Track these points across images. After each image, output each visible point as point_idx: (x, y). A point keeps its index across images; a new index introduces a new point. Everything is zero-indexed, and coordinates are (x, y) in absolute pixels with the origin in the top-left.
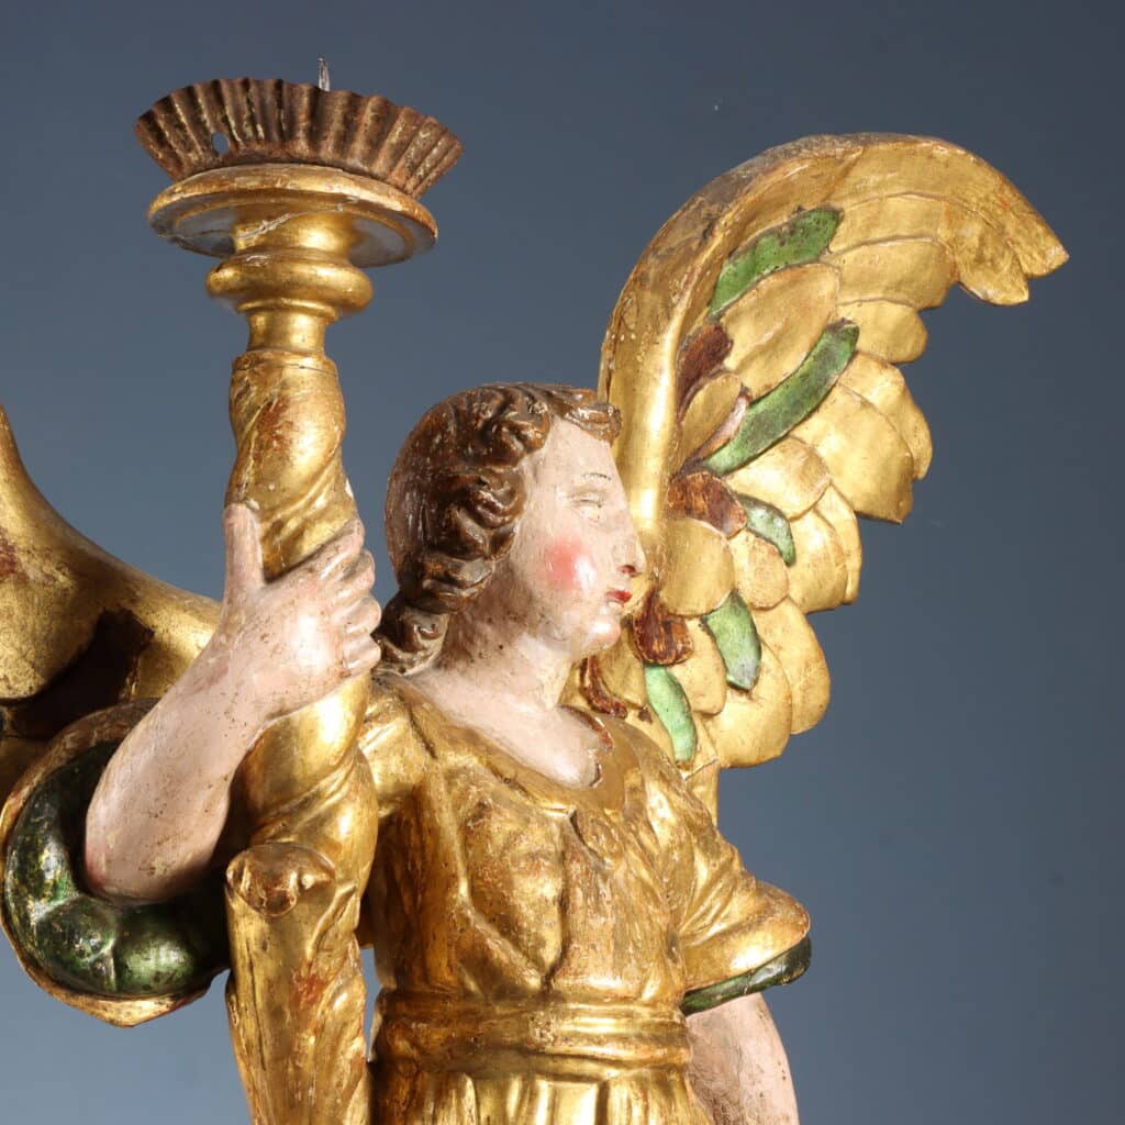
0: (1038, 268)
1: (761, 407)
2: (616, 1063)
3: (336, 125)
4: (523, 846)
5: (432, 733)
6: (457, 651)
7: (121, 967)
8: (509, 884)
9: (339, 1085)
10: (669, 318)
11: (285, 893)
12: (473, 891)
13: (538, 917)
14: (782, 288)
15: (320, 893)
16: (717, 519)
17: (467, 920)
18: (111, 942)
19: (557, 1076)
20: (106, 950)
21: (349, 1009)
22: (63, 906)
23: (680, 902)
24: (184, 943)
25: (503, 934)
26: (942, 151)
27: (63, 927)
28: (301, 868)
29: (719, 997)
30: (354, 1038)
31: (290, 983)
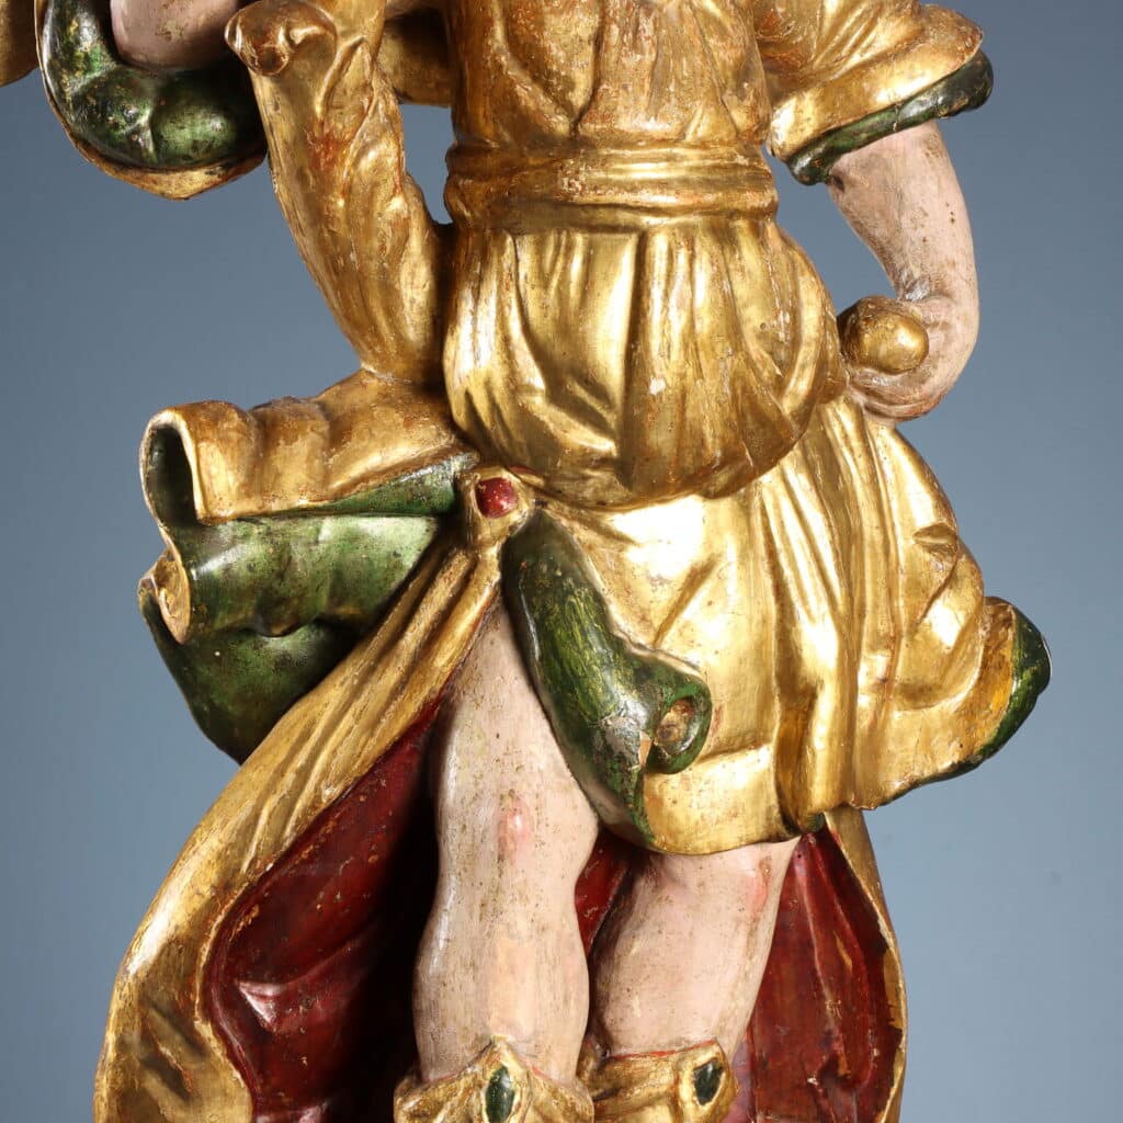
2: (655, 211)
7: (157, 138)
8: (541, 25)
9: (383, 248)
11: (274, 48)
12: (511, 37)
13: (569, 59)
15: (317, 50)
17: (501, 66)
18: (148, 112)
19: (592, 228)
20: (143, 120)
21: (378, 167)
22: (99, 78)
23: (805, 34)
24: (222, 109)
25: (535, 79)
27: (97, 99)
28: (289, 23)
29: (864, 136)
30: (391, 198)
31: (306, 143)
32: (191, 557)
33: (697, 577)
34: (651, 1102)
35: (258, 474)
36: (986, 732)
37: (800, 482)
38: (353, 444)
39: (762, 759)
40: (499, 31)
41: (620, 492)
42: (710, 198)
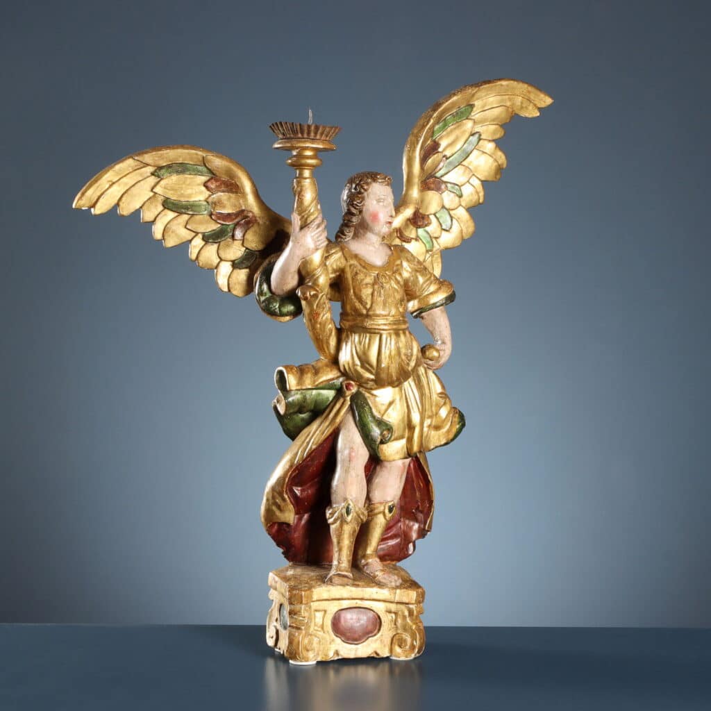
0: (543, 105)
1: (451, 159)
2: (383, 330)
3: (306, 131)
4: (365, 282)
5: (347, 256)
6: (356, 236)
7: (280, 310)
8: (361, 291)
10: (417, 144)
11: (307, 296)
12: (354, 292)
13: (366, 298)
14: (455, 129)
15: (315, 296)
16: (438, 189)
17: (352, 299)
18: (278, 305)
19: (371, 333)
20: (277, 307)
21: (327, 319)
22: (268, 297)
24: (294, 305)
25: (359, 302)
26: (504, 83)
27: (267, 302)
28: (310, 291)
29: (428, 309)
30: (329, 325)
31: (312, 314)
32: (286, 397)
33: (391, 404)
34: (380, 513)
35: (300, 381)
36: (451, 436)
37: (413, 384)
38: (320, 375)
39: (403, 442)
40: (352, 291)
41: (375, 386)
42: (394, 327)
